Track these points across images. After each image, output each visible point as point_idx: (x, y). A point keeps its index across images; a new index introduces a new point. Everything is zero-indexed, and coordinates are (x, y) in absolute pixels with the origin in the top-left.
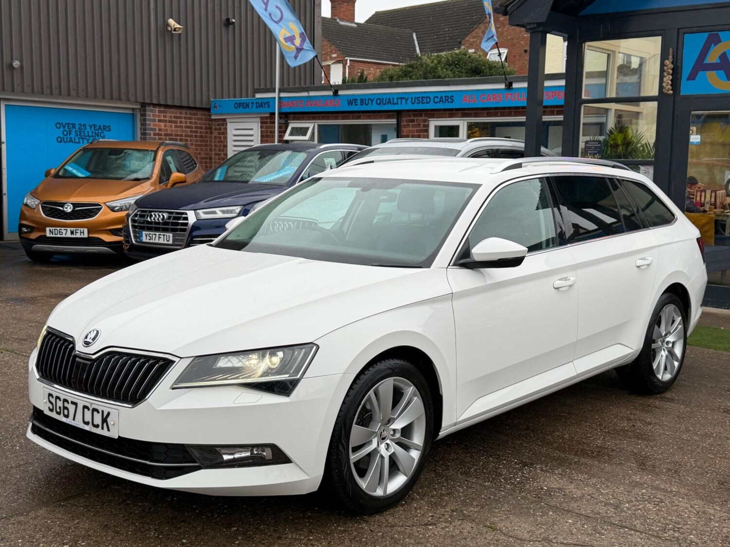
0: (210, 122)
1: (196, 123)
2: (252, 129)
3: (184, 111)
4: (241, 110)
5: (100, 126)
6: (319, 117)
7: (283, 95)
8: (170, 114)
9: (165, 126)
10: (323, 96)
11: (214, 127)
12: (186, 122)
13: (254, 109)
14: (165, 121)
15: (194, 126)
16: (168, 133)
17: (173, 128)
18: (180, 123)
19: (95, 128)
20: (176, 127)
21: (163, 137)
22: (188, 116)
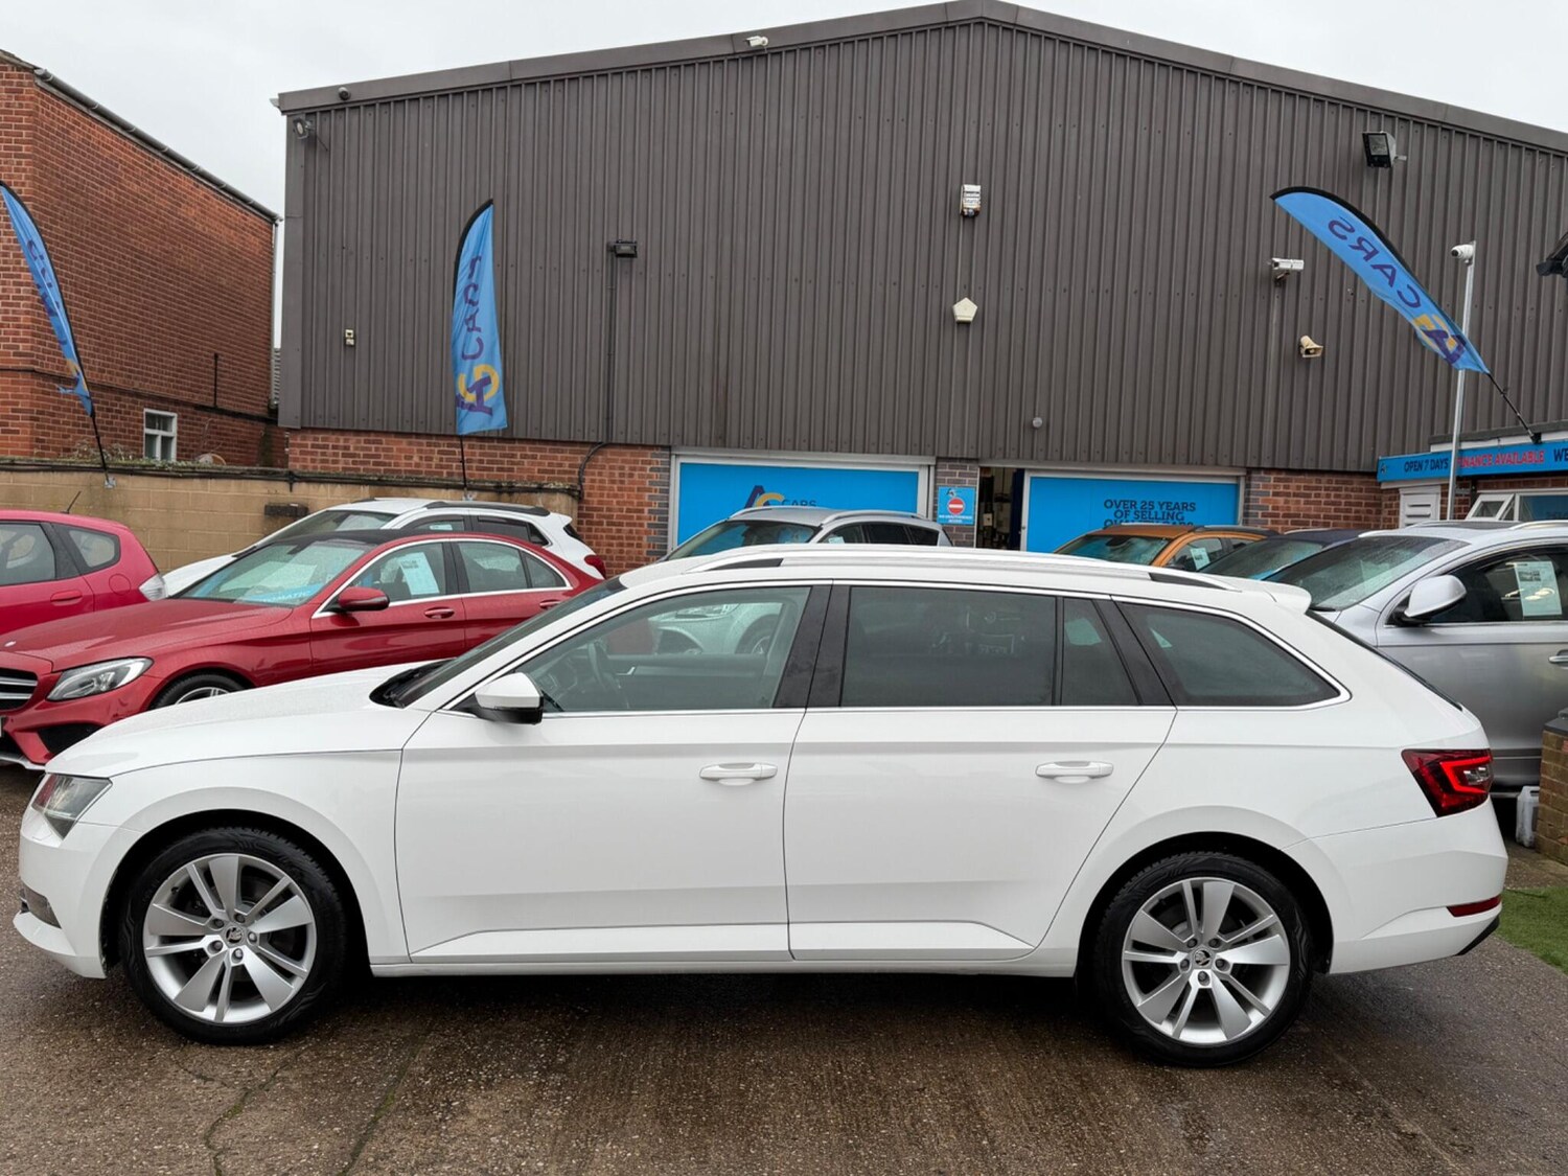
0: (1377, 495)
1: (1347, 497)
2: (1429, 505)
3: (1324, 479)
4: (1412, 474)
5: (1177, 504)
6: (1519, 482)
7: (1465, 446)
8: (1296, 484)
9: (1286, 502)
10: (1520, 445)
11: (1384, 503)
12: (1328, 496)
13: (1428, 472)
14: (1288, 495)
15: (1343, 501)
16: (1292, 512)
17: (1302, 506)
18: (1316, 497)
19: (1168, 506)
20: (1306, 503)
21: (1281, 519)
22: (1334, 485)
